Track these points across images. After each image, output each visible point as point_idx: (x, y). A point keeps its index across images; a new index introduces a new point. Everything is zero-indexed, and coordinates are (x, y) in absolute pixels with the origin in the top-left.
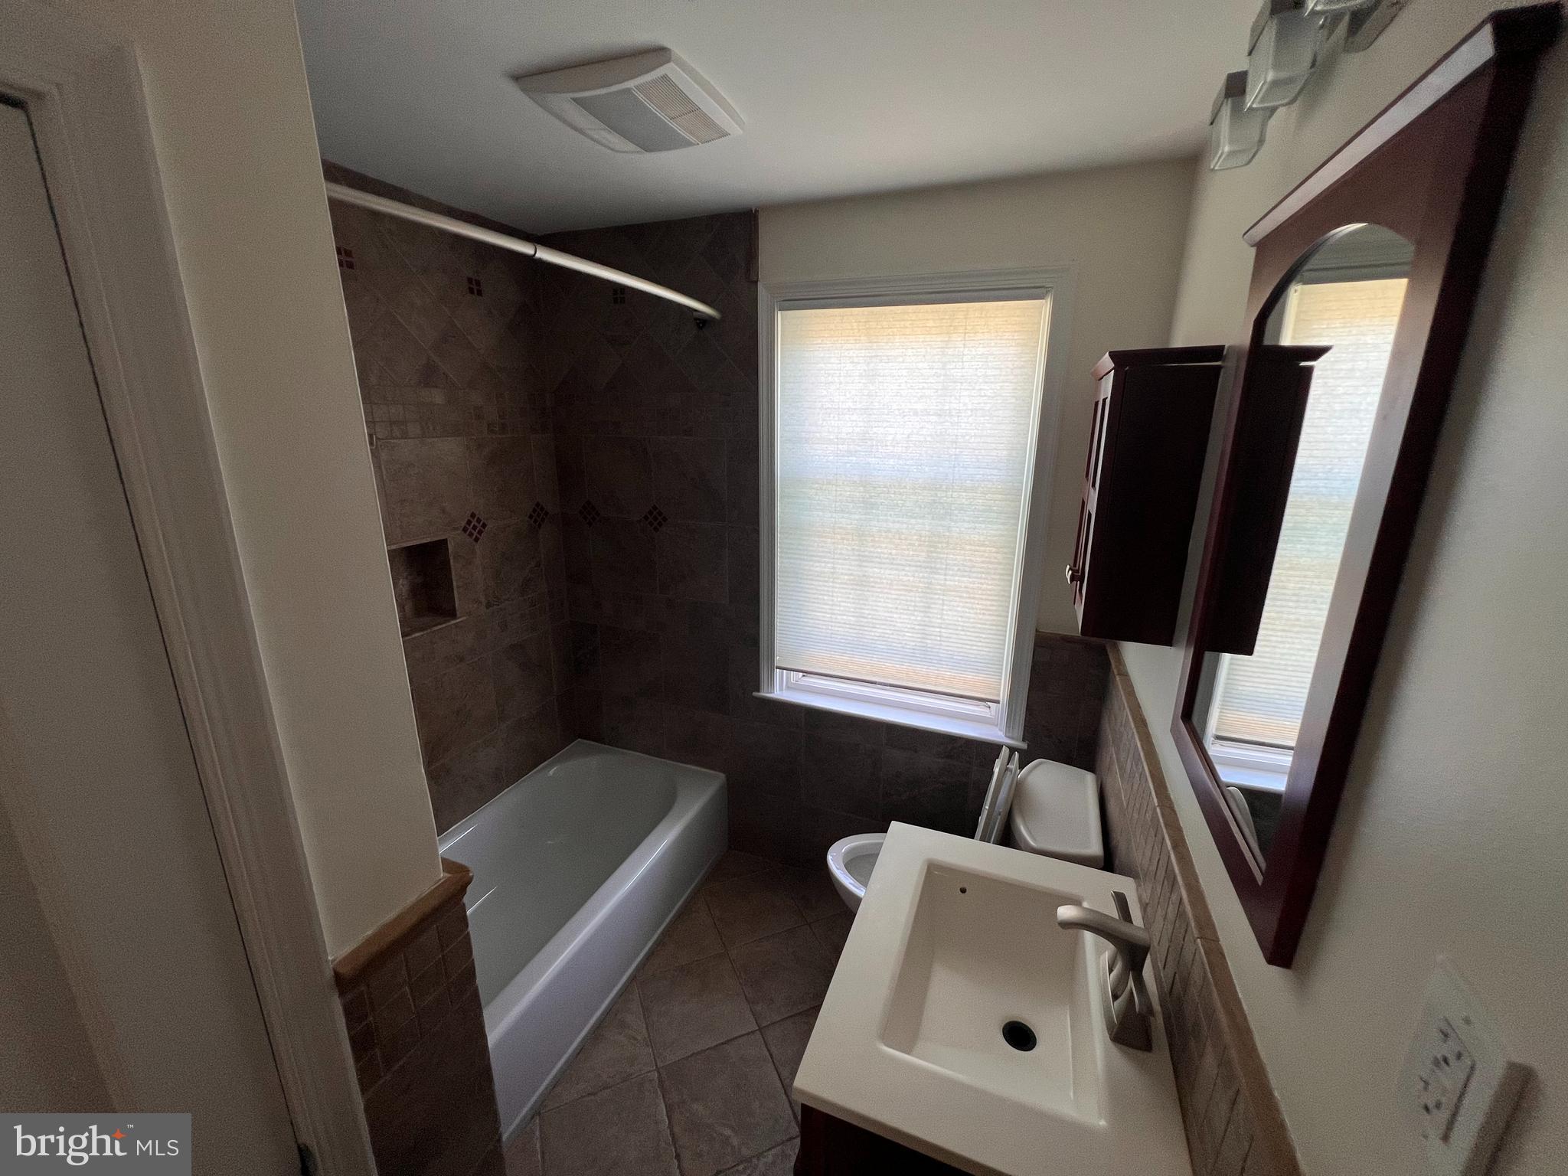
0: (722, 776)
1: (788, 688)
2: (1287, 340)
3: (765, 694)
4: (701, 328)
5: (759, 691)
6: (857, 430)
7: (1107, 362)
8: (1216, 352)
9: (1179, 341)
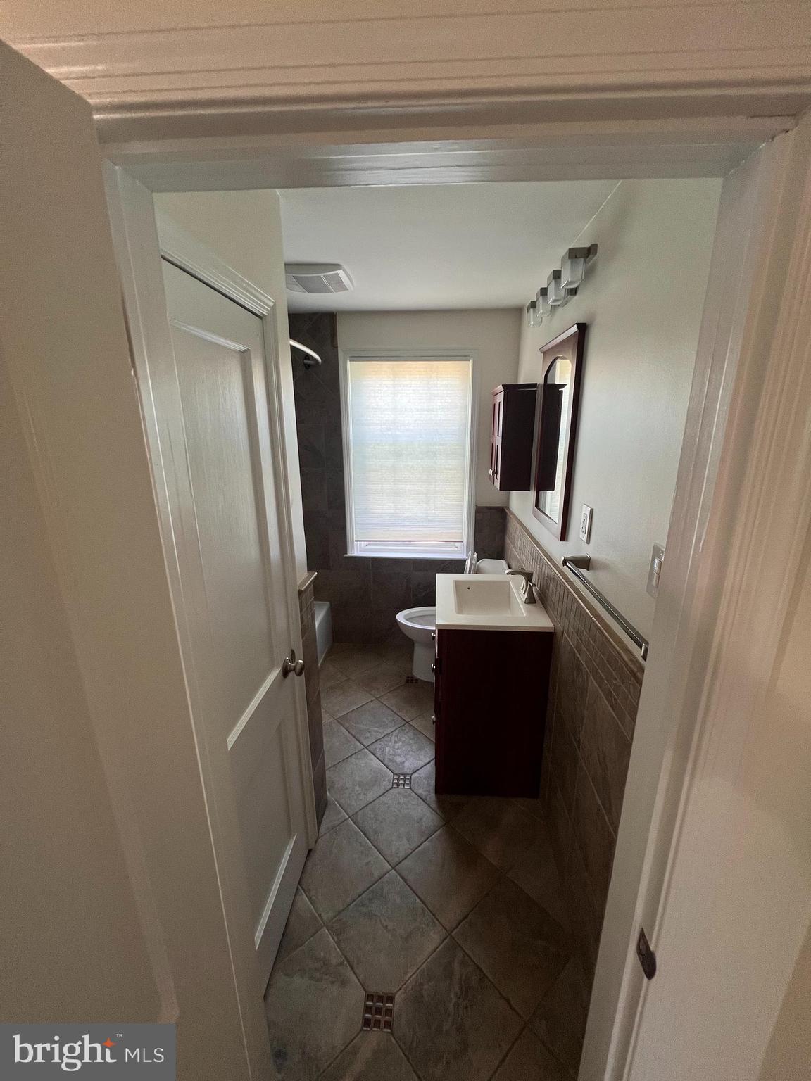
0: (328, 603)
1: (360, 551)
2: (557, 382)
3: (350, 554)
4: (308, 369)
5: (346, 554)
6: (391, 419)
7: (500, 388)
8: (535, 385)
9: (521, 382)
